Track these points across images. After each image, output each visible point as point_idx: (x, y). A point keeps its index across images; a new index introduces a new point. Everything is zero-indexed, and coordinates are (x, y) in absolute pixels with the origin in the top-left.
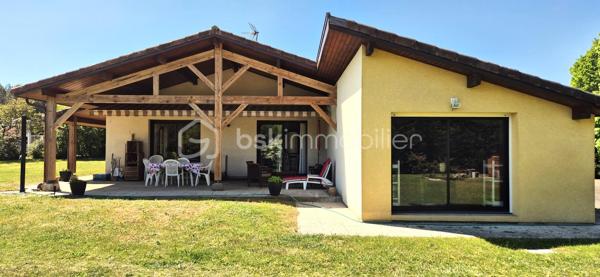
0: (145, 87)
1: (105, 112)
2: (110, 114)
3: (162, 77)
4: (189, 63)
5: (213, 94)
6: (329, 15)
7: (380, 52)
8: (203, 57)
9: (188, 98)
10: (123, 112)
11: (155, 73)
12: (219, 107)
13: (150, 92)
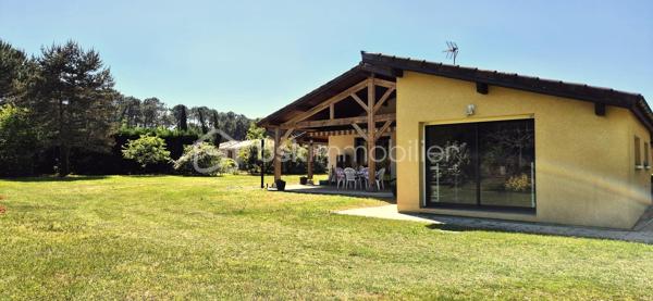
0: (324, 115)
1: (327, 133)
2: (329, 134)
3: (336, 105)
4: (352, 93)
5: (367, 115)
6: (362, 52)
7: (410, 73)
8: (360, 86)
9: (351, 119)
10: (337, 132)
11: (330, 104)
12: (371, 124)
13: (328, 118)
